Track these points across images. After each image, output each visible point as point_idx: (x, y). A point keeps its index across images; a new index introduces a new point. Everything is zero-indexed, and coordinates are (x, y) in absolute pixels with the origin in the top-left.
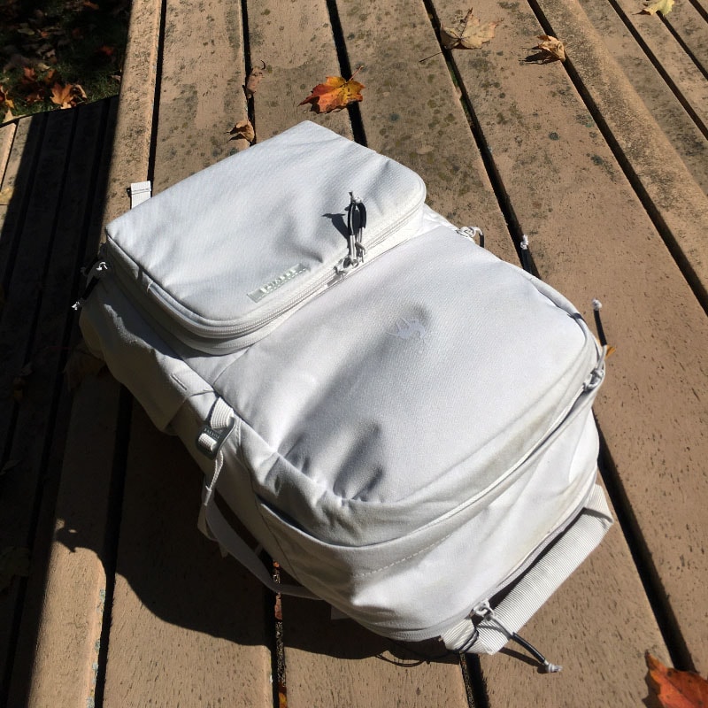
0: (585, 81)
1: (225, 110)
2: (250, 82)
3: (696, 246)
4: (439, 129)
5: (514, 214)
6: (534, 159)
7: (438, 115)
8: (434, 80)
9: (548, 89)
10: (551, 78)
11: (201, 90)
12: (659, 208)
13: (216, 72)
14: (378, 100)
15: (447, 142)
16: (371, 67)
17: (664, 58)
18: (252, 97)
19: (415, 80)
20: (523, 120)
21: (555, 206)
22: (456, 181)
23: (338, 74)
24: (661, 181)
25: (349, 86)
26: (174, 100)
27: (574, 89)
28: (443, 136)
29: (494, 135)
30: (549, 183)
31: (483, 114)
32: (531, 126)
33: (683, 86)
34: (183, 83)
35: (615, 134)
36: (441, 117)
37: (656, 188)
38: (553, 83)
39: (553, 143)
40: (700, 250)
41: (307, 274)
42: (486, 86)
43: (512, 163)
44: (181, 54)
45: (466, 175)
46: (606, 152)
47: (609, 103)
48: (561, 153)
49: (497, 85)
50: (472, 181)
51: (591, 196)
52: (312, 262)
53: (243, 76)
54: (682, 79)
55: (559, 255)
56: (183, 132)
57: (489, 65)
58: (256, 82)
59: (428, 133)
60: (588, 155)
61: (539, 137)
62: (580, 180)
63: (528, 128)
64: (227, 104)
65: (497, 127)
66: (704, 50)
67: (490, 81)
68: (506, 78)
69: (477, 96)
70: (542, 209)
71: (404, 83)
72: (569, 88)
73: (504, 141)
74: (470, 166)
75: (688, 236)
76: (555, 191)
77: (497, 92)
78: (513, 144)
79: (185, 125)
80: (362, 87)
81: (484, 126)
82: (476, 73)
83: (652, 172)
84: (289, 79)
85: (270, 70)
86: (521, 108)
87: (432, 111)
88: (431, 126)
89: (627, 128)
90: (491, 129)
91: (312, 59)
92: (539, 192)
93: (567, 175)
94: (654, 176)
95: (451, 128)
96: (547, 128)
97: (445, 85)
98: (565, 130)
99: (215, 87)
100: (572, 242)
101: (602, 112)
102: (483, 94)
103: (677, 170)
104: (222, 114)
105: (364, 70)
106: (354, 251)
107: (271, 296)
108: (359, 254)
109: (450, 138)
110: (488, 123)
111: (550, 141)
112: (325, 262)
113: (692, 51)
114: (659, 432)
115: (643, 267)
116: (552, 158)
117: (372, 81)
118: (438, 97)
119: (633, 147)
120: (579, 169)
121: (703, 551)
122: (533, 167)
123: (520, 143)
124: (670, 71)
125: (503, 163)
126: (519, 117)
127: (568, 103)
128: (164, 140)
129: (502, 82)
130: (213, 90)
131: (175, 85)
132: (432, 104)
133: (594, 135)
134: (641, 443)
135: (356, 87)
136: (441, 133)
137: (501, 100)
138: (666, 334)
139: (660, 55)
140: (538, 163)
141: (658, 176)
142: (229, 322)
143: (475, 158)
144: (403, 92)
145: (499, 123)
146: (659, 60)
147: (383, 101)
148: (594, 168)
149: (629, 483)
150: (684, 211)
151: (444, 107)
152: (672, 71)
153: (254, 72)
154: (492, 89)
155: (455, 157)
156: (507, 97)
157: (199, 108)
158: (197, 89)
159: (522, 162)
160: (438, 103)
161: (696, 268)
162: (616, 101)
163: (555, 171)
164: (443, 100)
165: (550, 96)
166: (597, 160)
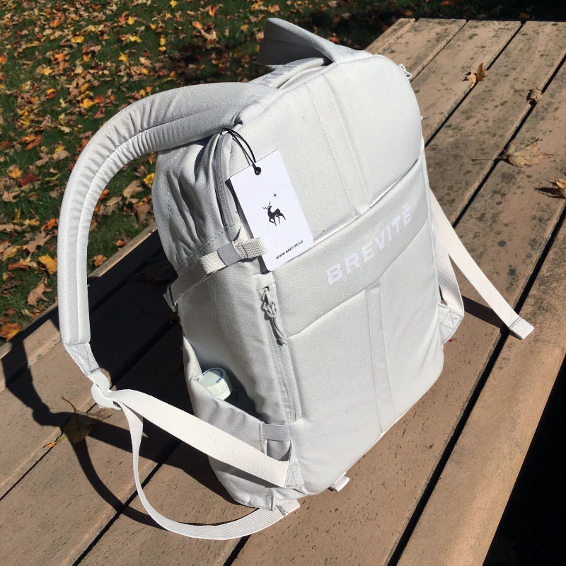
8: (468, 174)
9: (534, 213)
10: (544, 207)
16: (440, 150)
19: (457, 169)
20: (494, 225)
29: (465, 224)
32: (496, 231)
35: (545, 263)
36: (447, 199)
38: (542, 211)
39: (497, 248)
42: (496, 192)
46: (524, 270)
48: (495, 256)
49: (503, 195)
57: (514, 180)
60: (510, 266)
61: (493, 239)
63: (491, 231)
65: (474, 220)
67: (502, 191)
68: (515, 193)
72: (549, 220)
73: (467, 231)
77: (498, 200)
78: (471, 236)
81: (466, 216)
82: (499, 182)
86: (502, 217)
87: (446, 192)
89: (558, 263)
90: (468, 220)
94: (539, 302)
96: (504, 237)
97: (472, 180)
98: (515, 245)
101: (554, 245)
102: (488, 197)
105: (434, 150)
110: (470, 216)
111: (496, 245)
116: (485, 256)
118: (459, 185)
120: (494, 271)
123: (476, 237)
126: (494, 222)
127: (536, 229)
132: (450, 188)
133: (529, 256)
137: (495, 205)
141: (542, 303)
145: (477, 219)
148: (504, 276)
154: (497, 196)
156: (502, 205)
160: (454, 189)
165: (530, 218)
166: (512, 272)
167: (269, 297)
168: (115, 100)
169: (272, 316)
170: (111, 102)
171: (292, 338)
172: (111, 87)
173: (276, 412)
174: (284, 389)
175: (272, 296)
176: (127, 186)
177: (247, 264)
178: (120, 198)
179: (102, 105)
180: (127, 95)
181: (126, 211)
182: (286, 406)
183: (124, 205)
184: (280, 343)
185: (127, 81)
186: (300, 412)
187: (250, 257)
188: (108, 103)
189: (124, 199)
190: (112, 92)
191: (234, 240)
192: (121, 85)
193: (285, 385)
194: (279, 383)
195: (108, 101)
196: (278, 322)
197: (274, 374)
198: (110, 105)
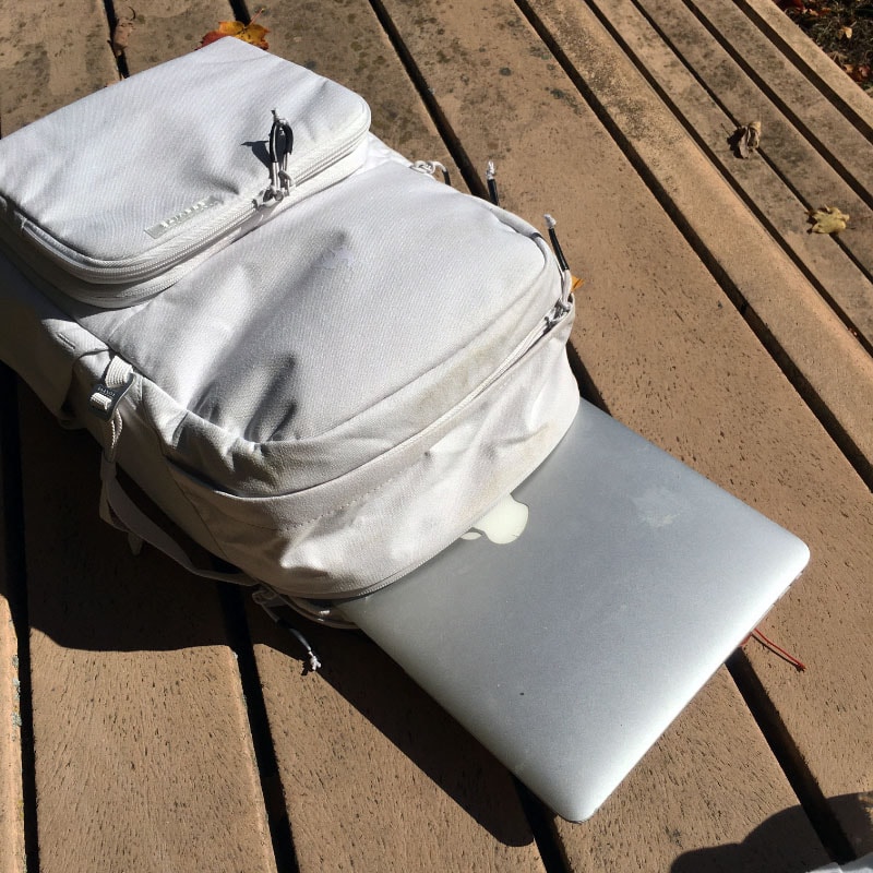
0: (536, 11)
1: (88, 70)
2: (116, 36)
3: (672, 173)
4: (368, 73)
5: (466, 157)
6: (484, 97)
7: (365, 58)
8: (356, 20)
9: (494, 22)
10: (497, 9)
11: (52, 48)
12: (629, 139)
13: (70, 27)
14: (289, 46)
15: (379, 87)
16: (275, 10)
17: (619, 23)
18: (123, 54)
19: (331, 20)
20: (467, 57)
21: (514, 145)
22: (394, 128)
23: (233, 19)
24: (630, 111)
25: (249, 32)
26: (17, 63)
27: (525, 20)
28: (374, 81)
29: (435, 75)
30: (504, 122)
31: (420, 53)
32: (478, 62)
33: (641, 53)
34: (26, 43)
35: (575, 65)
36: (369, 60)
37: (625, 118)
38: (499, 15)
39: (505, 79)
40: (676, 176)
41: (220, 207)
42: (420, 22)
43: (459, 104)
44: (19, 10)
45: (405, 121)
46: (566, 84)
47: (566, 32)
48: (516, 88)
49: (433, 21)
50: (413, 127)
51: (554, 131)
52: (226, 195)
53: (106, 30)
54: (641, 47)
55: (522, 194)
56: (34, 101)
58: (125, 35)
59: (355, 79)
60: (547, 89)
61: (489, 74)
62: (539, 116)
63: (474, 65)
64: (90, 63)
65: (438, 66)
66: (662, 12)
67: (424, 15)
68: (443, 12)
69: (410, 35)
70: (499, 150)
71: (320, 25)
72: (519, 19)
73: (448, 81)
74: (409, 111)
75: (662, 164)
76: (512, 129)
77: (433, 28)
78: (459, 84)
79: (36, 92)
80: (266, 31)
81: (422, 66)
82: (407, 9)
83: (620, 102)
84: (169, 30)
85: (142, 20)
86: (465, 43)
87: (357, 54)
88: (358, 71)
89: (589, 58)
90: (431, 69)
91: (197, 5)
92: (494, 132)
93: (525, 111)
94: (622, 106)
95: (382, 71)
96: (497, 64)
97: (369, 24)
98: (518, 65)
99: (71, 45)
100: (536, 182)
101: (559, 43)
102: (418, 33)
103: (646, 99)
104: (85, 75)
105: (265, 13)
106: (277, 180)
107: (174, 232)
108: (284, 185)
109: (383, 83)
110: (426, 64)
111: (501, 77)
112: (242, 194)
113: (650, 14)
114: (643, 355)
115: (616, 198)
116: (505, 96)
117: (277, 25)
118: (362, 38)
119: (596, 77)
120: (537, 104)
121: (695, 459)
122: (484, 106)
123: (466, 82)
124: (626, 37)
125: (449, 105)
126: (464, 54)
127: (519, 35)
128: (10, 112)
129: (439, 17)
130: (68, 49)
131: (15, 46)
132: (356, 46)
133: (553, 68)
134: (625, 368)
135: (258, 32)
136: (370, 78)
137: (440, 37)
138: (644, 261)
139: (615, 20)
140: (490, 102)
141: (626, 105)
142: (121, 262)
143: (415, 102)
144: (319, 35)
145: (440, 62)
146: (614, 25)
147: (294, 47)
148: (555, 102)
149: (616, 407)
150: (656, 139)
151: (372, 49)
152: (629, 36)
153: (121, 22)
154: (427, 25)
155: (390, 103)
156: (447, 33)
157: (53, 70)
158: (46, 49)
159: (470, 103)
160: (363, 45)
161: (672, 195)
162: (574, 30)
163: (511, 108)
164: (370, 41)
165: (498, 30)
166: (558, 94)
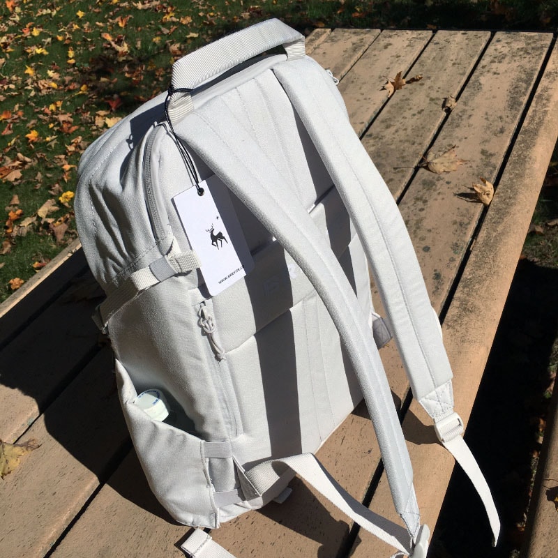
9: (455, 218)
10: (465, 212)
20: (418, 231)
24: (465, 309)
32: (419, 236)
37: (456, 311)
38: (462, 216)
42: (418, 199)
46: (449, 273)
47: (486, 244)
48: (421, 261)
49: (425, 202)
57: (434, 187)
60: (436, 270)
61: (417, 245)
63: (415, 237)
67: (424, 197)
68: (436, 199)
69: (406, 204)
72: (469, 224)
77: (420, 206)
82: (420, 189)
83: (465, 301)
86: (425, 222)
89: (479, 266)
96: (428, 242)
98: (438, 249)
101: (474, 248)
111: (421, 251)
119: (470, 279)
126: (418, 227)
127: (457, 232)
129: (430, 202)
133: (452, 260)
137: (418, 212)
141: (466, 304)
148: (430, 280)
150: (458, 334)
154: (420, 203)
156: (424, 212)
162: (491, 245)
165: (451, 224)
166: (438, 277)
167: (205, 312)
168: (24, 116)
169: (208, 331)
170: (19, 118)
171: (230, 353)
172: (19, 102)
173: (216, 429)
174: (224, 405)
175: (208, 311)
176: (41, 205)
177: (181, 279)
178: (35, 218)
179: (9, 121)
180: (36, 110)
181: (42, 231)
182: (227, 423)
183: (40, 224)
184: (218, 359)
185: (35, 96)
186: (241, 428)
187: (184, 271)
188: (16, 119)
189: (39, 219)
190: (20, 108)
191: (167, 254)
192: (29, 99)
193: (225, 401)
194: (219, 399)
195: (16, 116)
196: (216, 338)
197: (214, 392)
198: (18, 121)
